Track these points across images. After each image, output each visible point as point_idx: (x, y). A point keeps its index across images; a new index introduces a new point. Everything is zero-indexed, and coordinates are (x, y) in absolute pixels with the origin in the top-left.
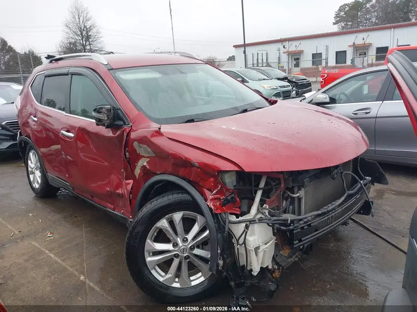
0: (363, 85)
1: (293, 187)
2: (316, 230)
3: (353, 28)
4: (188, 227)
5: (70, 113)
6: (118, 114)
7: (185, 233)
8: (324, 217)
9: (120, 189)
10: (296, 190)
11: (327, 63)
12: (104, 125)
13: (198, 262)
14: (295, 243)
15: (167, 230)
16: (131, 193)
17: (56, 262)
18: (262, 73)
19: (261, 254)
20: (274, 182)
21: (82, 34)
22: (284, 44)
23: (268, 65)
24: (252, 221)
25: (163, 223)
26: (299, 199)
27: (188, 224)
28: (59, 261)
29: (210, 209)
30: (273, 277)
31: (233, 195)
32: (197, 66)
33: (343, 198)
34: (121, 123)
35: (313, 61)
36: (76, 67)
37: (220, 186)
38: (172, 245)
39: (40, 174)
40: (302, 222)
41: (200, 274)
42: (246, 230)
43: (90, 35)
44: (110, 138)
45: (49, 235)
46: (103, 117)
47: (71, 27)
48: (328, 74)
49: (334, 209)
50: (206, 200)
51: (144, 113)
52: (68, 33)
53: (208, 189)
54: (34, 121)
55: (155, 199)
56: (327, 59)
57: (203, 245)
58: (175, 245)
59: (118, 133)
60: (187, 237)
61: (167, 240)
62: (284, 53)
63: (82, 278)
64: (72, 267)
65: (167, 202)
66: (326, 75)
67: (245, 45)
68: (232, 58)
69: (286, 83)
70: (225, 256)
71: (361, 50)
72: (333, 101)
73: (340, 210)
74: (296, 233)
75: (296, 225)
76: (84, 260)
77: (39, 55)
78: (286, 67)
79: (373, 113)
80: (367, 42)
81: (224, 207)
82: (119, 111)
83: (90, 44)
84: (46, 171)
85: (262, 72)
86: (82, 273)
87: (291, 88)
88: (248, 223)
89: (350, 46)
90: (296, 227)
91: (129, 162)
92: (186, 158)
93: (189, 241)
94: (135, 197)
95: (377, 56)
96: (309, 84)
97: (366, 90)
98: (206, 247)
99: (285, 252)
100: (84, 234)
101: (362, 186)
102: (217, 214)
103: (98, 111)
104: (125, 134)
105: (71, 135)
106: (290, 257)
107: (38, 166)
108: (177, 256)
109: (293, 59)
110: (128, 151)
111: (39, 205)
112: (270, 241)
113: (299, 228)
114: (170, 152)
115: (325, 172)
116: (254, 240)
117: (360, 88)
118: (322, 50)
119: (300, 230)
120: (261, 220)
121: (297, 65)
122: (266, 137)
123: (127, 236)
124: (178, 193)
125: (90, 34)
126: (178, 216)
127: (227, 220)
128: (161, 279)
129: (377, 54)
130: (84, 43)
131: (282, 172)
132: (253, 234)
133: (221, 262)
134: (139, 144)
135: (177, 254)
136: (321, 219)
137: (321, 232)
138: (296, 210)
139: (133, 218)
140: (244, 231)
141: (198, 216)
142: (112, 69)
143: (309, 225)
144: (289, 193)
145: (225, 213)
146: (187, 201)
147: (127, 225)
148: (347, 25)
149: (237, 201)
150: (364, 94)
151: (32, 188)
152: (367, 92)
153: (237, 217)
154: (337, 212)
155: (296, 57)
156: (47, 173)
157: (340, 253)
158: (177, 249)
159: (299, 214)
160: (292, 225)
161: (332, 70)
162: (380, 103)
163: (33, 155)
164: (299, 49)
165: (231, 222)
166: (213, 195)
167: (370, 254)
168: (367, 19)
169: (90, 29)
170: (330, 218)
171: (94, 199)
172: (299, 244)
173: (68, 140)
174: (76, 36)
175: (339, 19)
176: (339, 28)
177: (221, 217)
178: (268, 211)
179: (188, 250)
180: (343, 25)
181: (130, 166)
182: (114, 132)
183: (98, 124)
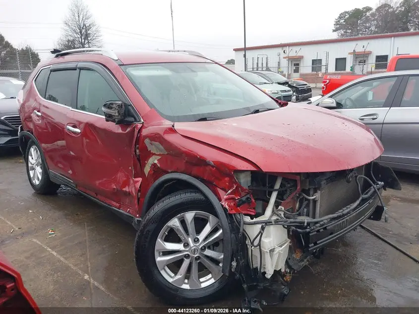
0: (368, 91)
1: (309, 189)
2: (331, 234)
3: (352, 36)
4: (199, 228)
5: (77, 109)
6: (129, 111)
7: (196, 233)
8: (339, 221)
9: (127, 187)
10: (311, 192)
11: (327, 69)
12: (114, 121)
13: (208, 263)
14: (310, 245)
15: (178, 230)
16: (139, 191)
17: (59, 261)
18: (262, 77)
19: (276, 257)
20: (289, 184)
21: (81, 32)
22: (285, 48)
23: (268, 69)
24: (268, 223)
25: (175, 222)
26: (315, 201)
27: (200, 224)
28: (62, 259)
29: (225, 209)
30: (284, 280)
31: (248, 196)
32: (207, 65)
33: (358, 202)
34: (132, 119)
35: (313, 67)
36: (84, 61)
37: (235, 186)
38: (183, 244)
39: (41, 171)
40: (318, 225)
41: (210, 276)
42: (262, 232)
43: (89, 34)
44: (119, 134)
45: (50, 233)
46: (114, 112)
47: (70, 24)
48: (330, 80)
49: (348, 213)
50: (220, 200)
51: (157, 110)
52: (66, 30)
53: (222, 189)
54: (38, 116)
55: (168, 197)
56: (327, 66)
57: (214, 245)
58: (186, 245)
59: (128, 130)
60: (198, 237)
61: (178, 240)
62: (285, 58)
63: (86, 277)
64: (75, 266)
65: (180, 201)
66: (328, 81)
67: (245, 49)
68: (231, 62)
69: (286, 88)
70: (239, 257)
71: (361, 58)
72: (339, 106)
73: (354, 214)
74: (312, 236)
75: (312, 228)
76: (87, 258)
77: (36, 52)
78: (286, 73)
79: (380, 119)
80: (367, 50)
81: (238, 208)
82: (130, 107)
83: (88, 42)
84: (48, 167)
86: (86, 272)
87: (291, 92)
88: (264, 224)
89: (350, 53)
90: (313, 230)
91: (139, 160)
92: (201, 157)
93: (200, 241)
94: (143, 195)
95: (376, 64)
96: (309, 90)
97: (370, 97)
98: (217, 248)
99: (298, 255)
100: (86, 233)
101: (375, 192)
102: (232, 214)
103: (109, 106)
104: (136, 131)
105: (78, 130)
106: (302, 261)
107: (39, 162)
108: (187, 256)
109: (293, 65)
110: (138, 148)
111: (39, 202)
112: (285, 243)
113: (315, 231)
114: (184, 150)
115: (341, 175)
116: (270, 242)
117: (365, 95)
118: (322, 56)
119: (316, 233)
120: (277, 222)
121: (296, 71)
122: (282, 138)
123: (137, 235)
124: (191, 192)
125: (89, 32)
126: (190, 216)
127: (242, 220)
128: (171, 280)
129: (376, 62)
130: (83, 41)
131: (299, 174)
132: (268, 236)
133: (234, 264)
134: (151, 141)
135: (188, 254)
136: (336, 223)
137: (335, 236)
138: (311, 214)
139: (140, 217)
140: (260, 232)
141: (210, 217)
142: (123, 65)
143: (325, 228)
144: (304, 195)
145: (239, 214)
146: (200, 200)
147: (133, 224)
148: (347, 32)
149: (252, 201)
150: (369, 100)
151: (32, 184)
152: (371, 99)
153: (252, 219)
154: (351, 216)
155: (296, 63)
156: (49, 169)
157: (348, 258)
158: (187, 249)
159: (314, 217)
160: (308, 227)
161: (334, 76)
162: (387, 109)
163: (34, 150)
164: (299, 54)
165: (245, 223)
166: (227, 195)
167: (379, 260)
168: (366, 28)
169: (90, 27)
170: (345, 222)
171: (99, 197)
172: (315, 247)
173: (73, 135)
174: (75, 34)
175: (338, 26)
176: (338, 35)
177: (235, 218)
178: (283, 213)
179: (199, 251)
180: (343, 32)
181: (140, 163)
182: (124, 129)
183: (107, 120)
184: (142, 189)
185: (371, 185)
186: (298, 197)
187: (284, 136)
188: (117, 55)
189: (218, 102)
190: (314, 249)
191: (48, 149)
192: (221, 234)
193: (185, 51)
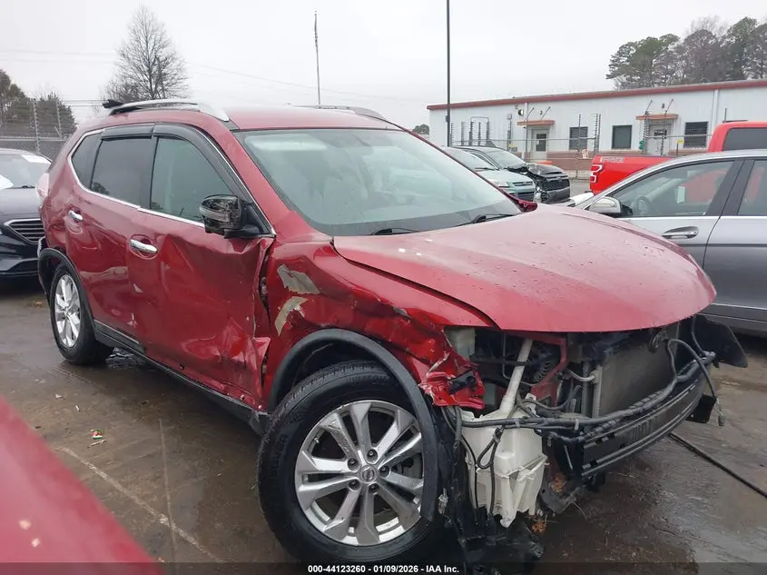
0: (677, 186)
1: (582, 363)
2: (623, 446)
3: (643, 86)
4: (377, 432)
5: (150, 209)
6: (249, 215)
7: (372, 442)
8: (637, 422)
9: (241, 353)
10: (586, 369)
11: (597, 146)
12: (221, 232)
13: (392, 498)
14: (584, 467)
15: (338, 434)
16: (265, 362)
17: (112, 489)
19: (521, 487)
20: (543, 352)
21: (150, 71)
22: (520, 107)
23: (489, 144)
24: (507, 425)
25: (333, 421)
26: (592, 386)
27: (379, 423)
28: (118, 486)
29: (427, 398)
30: (533, 531)
31: (471, 374)
32: (389, 135)
33: (670, 389)
34: (254, 229)
35: (571, 141)
36: (165, 123)
37: (446, 356)
38: (346, 463)
39: (78, 321)
40: (599, 429)
41: (395, 521)
42: (497, 440)
43: (165, 74)
44: (229, 257)
45: (94, 436)
46: (222, 217)
47: (130, 57)
48: (604, 165)
49: (654, 407)
50: (418, 380)
51: (301, 214)
52: (123, 67)
53: (422, 360)
54: (76, 221)
55: (321, 372)
56: (597, 139)
57: (404, 465)
58: (353, 463)
59: (247, 249)
60: (376, 449)
61: (337, 454)
62: (519, 123)
63: (164, 520)
64: (143, 498)
65: (343, 381)
66: (601, 167)
67: (449, 107)
68: (421, 131)
69: (524, 178)
70: (452, 488)
71: (659, 126)
72: (626, 211)
73: (664, 410)
74: (588, 449)
75: (589, 434)
76: (164, 486)
77: (67, 105)
78: (522, 150)
79: (702, 237)
80: (669, 112)
81: (452, 396)
82: (251, 208)
83: (163, 90)
84: (92, 315)
85: (482, 156)
86: (163, 511)
87: (534, 186)
88: (500, 427)
89: (638, 118)
90: (589, 438)
91: (266, 304)
92: (383, 300)
93: (379, 457)
94: (271, 371)
95: (686, 138)
96: (566, 182)
97: (681, 196)
98: (410, 470)
99: (558, 486)
100: (162, 438)
101: (700, 370)
102: (439, 407)
103: (212, 205)
104: (263, 251)
105: (152, 248)
106: (565, 495)
107: (75, 305)
108: (355, 484)
109: (535, 136)
110: (265, 283)
111: (74, 378)
112: (537, 463)
113: (593, 441)
114: (352, 287)
115: (637, 338)
116: (510, 460)
117: (671, 193)
118: (588, 122)
119: (595, 443)
120: (525, 423)
121: (541, 147)
122: (533, 267)
123: (263, 443)
124: (363, 365)
125: (164, 71)
126: (360, 409)
127: (458, 419)
128: (323, 528)
129: (686, 134)
130: (154, 86)
131: (564, 334)
132: (507, 449)
133: (443, 499)
134: (290, 269)
135: (356, 481)
136: (631, 425)
137: (629, 450)
138: (584, 407)
139: (264, 409)
140: (493, 441)
141: (399, 411)
142: (239, 130)
143: (611, 436)
144: (572, 372)
145: (454, 407)
146: (382, 380)
147: (251, 423)
148: (632, 80)
149: (477, 385)
150: (678, 202)
151: (61, 346)
152: (683, 200)
153: (477, 416)
154: (659, 413)
155: (540, 133)
156: (93, 318)
157: (649, 492)
158: (355, 471)
159: (590, 414)
160: (581, 433)
161: (613, 158)
162: (714, 220)
163: (67, 284)
164: (547, 117)
165: (465, 425)
166: (432, 371)
167: (704, 495)
168: (667, 72)
169: (165, 63)
170: (648, 424)
171: (187, 371)
172: (592, 470)
173: (143, 257)
174: (139, 75)
175: (617, 69)
176: (617, 85)
177: (447, 414)
178: (535, 406)
179: (377, 474)
180: (624, 79)
181: (268, 309)
182: (238, 246)
183: (208, 231)
184: (270, 359)
185: (693, 358)
186: (560, 378)
187: (537, 265)
188: (226, 113)
189: (410, 200)
190: (590, 474)
191: (91, 282)
192: (419, 443)
193: (348, 108)
